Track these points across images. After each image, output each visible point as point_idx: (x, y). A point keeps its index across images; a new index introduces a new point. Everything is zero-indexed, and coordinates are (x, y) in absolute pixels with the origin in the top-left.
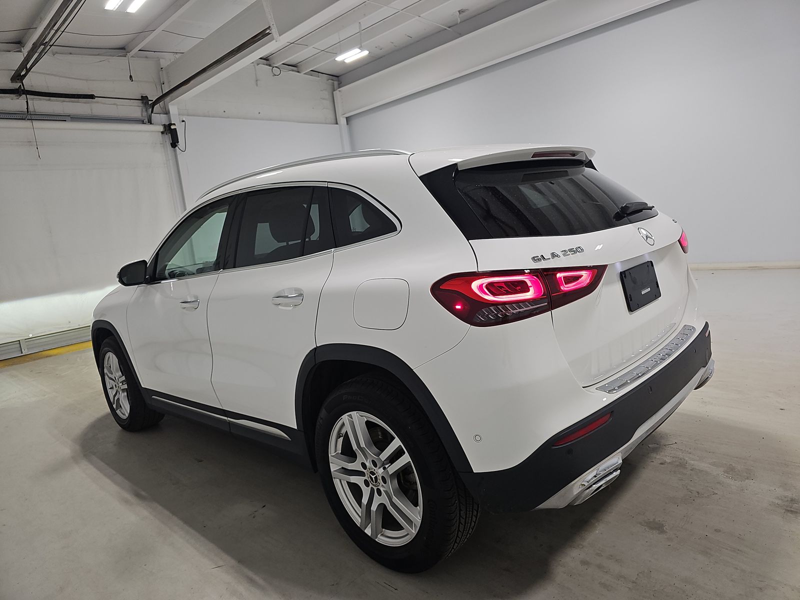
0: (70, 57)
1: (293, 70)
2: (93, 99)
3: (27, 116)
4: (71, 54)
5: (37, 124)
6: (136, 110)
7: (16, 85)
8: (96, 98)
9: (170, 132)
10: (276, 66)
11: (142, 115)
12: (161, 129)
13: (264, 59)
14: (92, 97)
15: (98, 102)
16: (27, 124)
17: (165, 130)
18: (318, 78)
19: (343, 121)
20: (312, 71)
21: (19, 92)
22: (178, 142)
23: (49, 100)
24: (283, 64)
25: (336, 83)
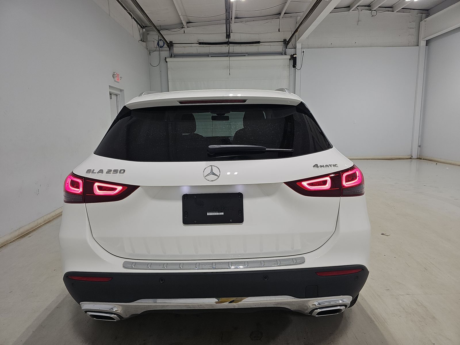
0: (252, 23)
1: (388, 11)
2: (259, 43)
3: (228, 55)
4: (254, 21)
5: (231, 58)
6: (279, 47)
7: (227, 40)
8: (261, 43)
9: (293, 59)
10: (374, 9)
11: (282, 50)
12: (289, 57)
13: (367, 6)
14: (259, 42)
15: (262, 45)
16: (227, 58)
17: (291, 58)
18: (409, 14)
19: (423, 43)
20: (402, 8)
21: (228, 43)
22: (296, 65)
23: (240, 46)
24: (379, 7)
25: (424, 15)
